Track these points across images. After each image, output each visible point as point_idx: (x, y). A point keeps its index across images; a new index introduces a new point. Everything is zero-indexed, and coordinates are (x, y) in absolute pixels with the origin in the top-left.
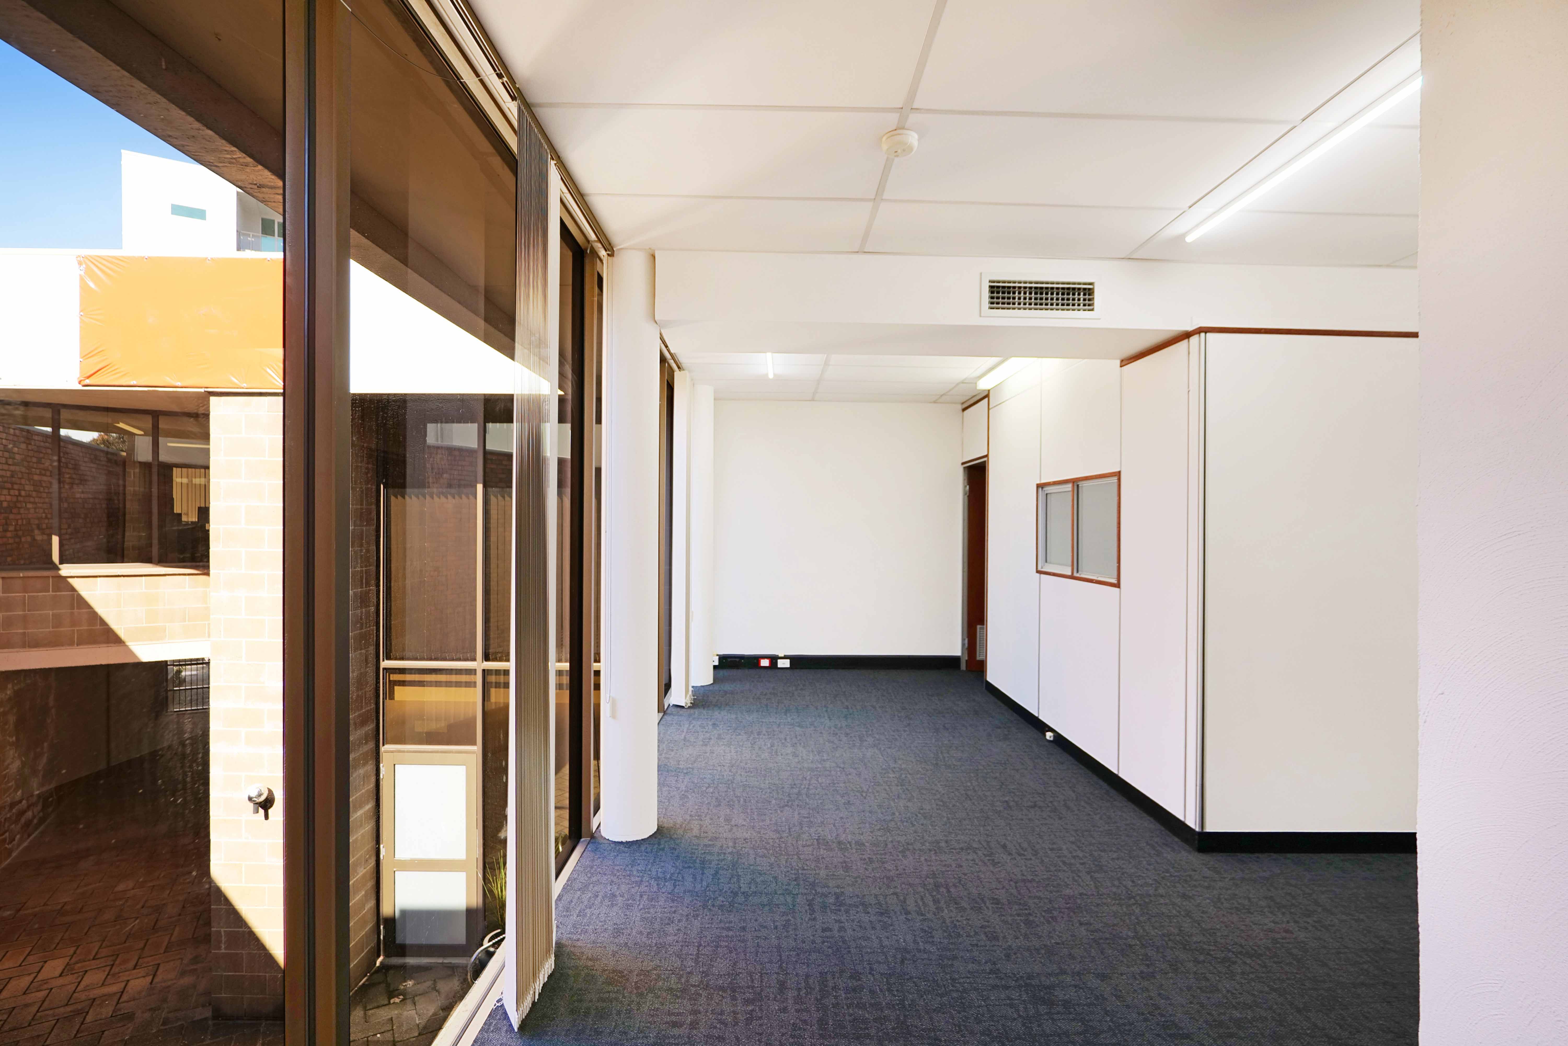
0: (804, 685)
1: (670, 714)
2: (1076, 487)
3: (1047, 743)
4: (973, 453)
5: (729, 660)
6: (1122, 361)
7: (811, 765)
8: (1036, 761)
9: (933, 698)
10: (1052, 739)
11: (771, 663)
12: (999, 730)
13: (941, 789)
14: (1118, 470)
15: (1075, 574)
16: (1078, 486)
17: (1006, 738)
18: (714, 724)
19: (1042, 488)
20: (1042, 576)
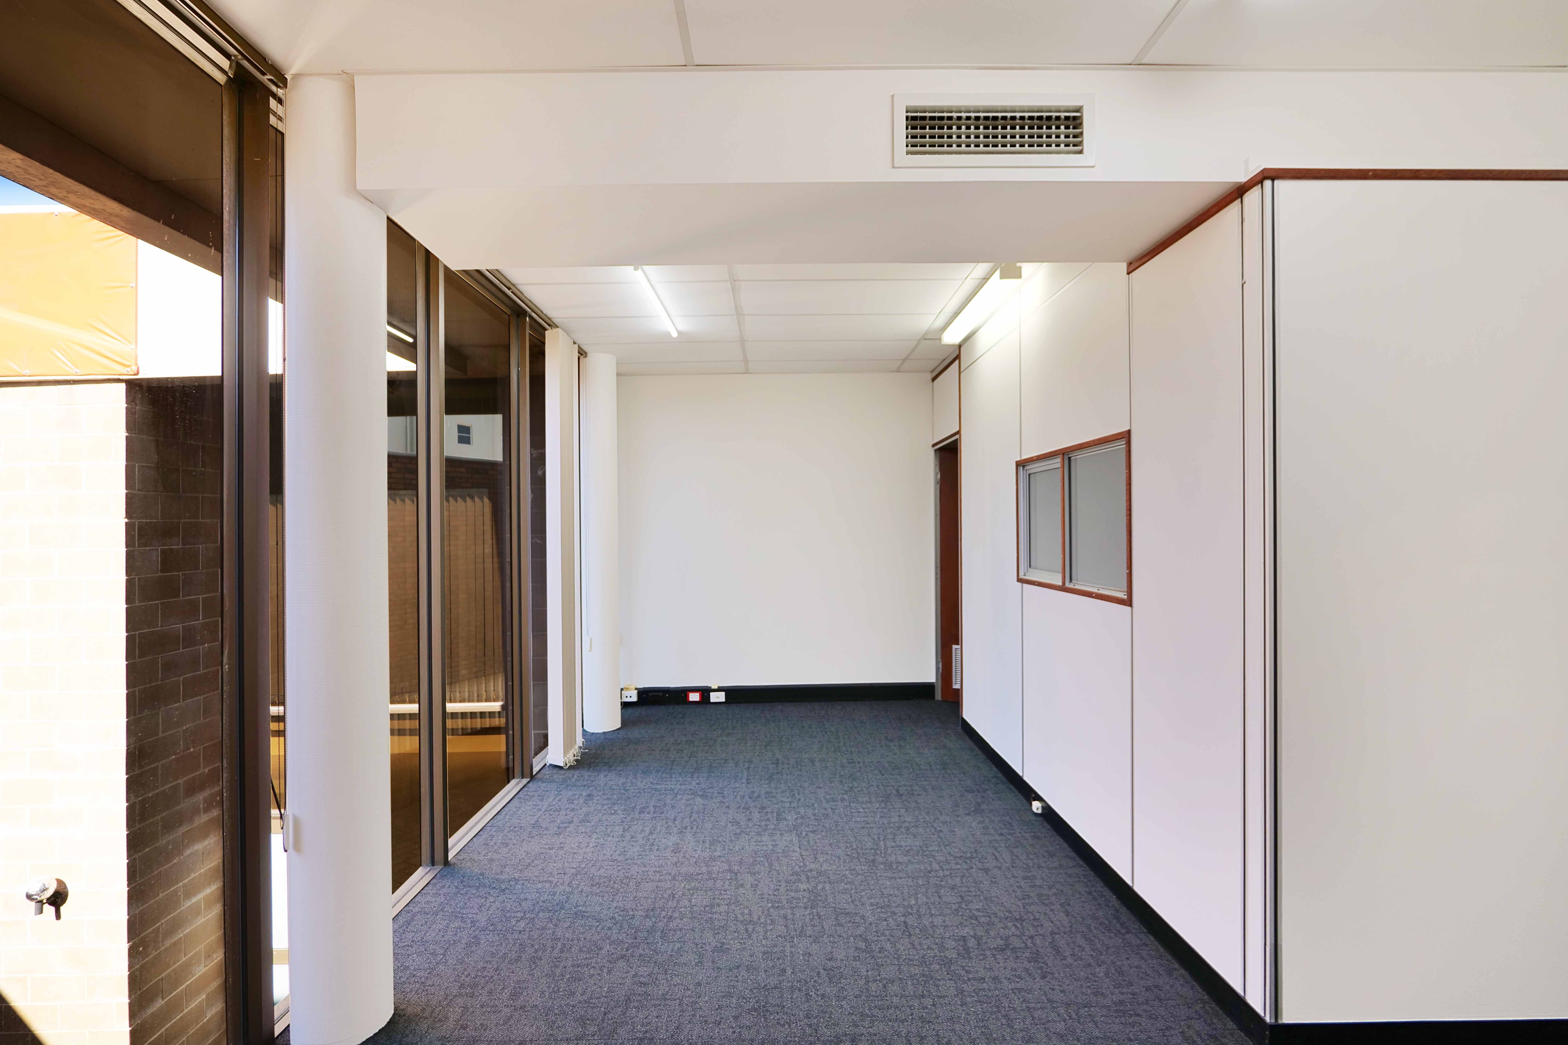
0: (733, 728)
1: (542, 780)
2: (1066, 461)
3: (1032, 818)
4: (943, 433)
5: (650, 694)
6: (1130, 264)
7: (691, 870)
8: (1015, 850)
9: (892, 744)
10: (1040, 811)
11: (702, 696)
12: (970, 796)
13: (868, 914)
14: (1128, 429)
15: (1068, 585)
16: (1069, 458)
17: (978, 810)
18: (589, 795)
19: (1024, 467)
20: (1025, 585)
